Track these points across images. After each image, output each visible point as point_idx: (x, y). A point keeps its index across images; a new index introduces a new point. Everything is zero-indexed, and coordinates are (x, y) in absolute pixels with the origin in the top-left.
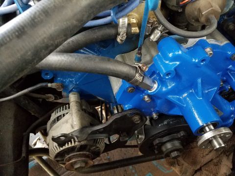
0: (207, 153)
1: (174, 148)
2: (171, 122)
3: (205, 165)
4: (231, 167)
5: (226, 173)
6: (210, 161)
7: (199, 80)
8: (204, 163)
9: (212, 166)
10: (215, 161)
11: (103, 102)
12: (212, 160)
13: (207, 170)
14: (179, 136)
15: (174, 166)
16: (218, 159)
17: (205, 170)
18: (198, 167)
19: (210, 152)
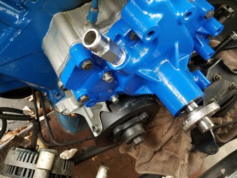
0: (166, 131)
1: (137, 134)
2: (133, 104)
3: (165, 144)
4: (191, 141)
5: (187, 149)
6: (170, 139)
7: (177, 45)
8: (165, 142)
9: (172, 144)
10: (175, 138)
11: (36, 90)
12: (172, 137)
13: (168, 149)
14: (142, 119)
15: (130, 151)
16: (177, 135)
17: (166, 149)
18: (159, 147)
19: (169, 129)
